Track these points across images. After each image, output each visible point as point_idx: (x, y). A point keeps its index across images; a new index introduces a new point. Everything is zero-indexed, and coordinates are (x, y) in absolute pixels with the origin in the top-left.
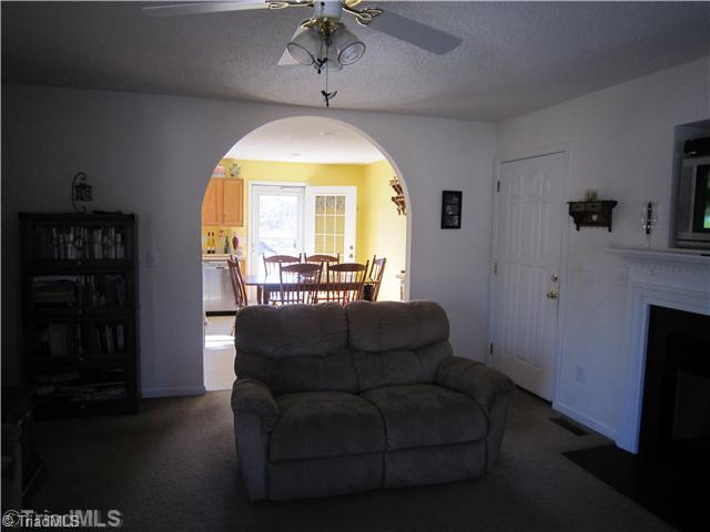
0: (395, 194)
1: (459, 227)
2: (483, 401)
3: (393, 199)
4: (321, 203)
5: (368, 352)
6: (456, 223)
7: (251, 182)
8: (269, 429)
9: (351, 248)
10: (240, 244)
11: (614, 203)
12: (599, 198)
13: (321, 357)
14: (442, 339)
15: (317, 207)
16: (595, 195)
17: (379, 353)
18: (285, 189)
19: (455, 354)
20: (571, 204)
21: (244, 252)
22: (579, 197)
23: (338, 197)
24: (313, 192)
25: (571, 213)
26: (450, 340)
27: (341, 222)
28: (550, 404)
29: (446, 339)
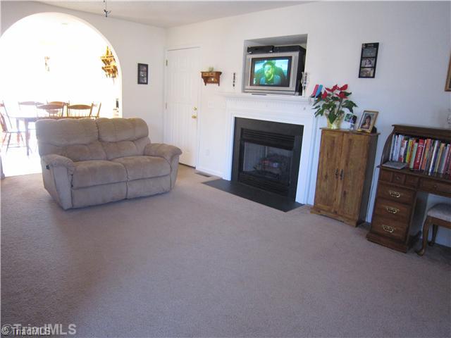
0: (104, 66)
1: (147, 83)
2: (168, 158)
3: (103, 68)
5: (110, 142)
6: (145, 81)
8: (72, 173)
11: (220, 73)
12: (215, 70)
13: (85, 145)
14: (145, 136)
16: (213, 68)
17: (116, 142)
19: (152, 142)
20: (202, 73)
22: (206, 70)
25: (203, 77)
26: (149, 136)
28: (195, 168)
29: (147, 135)
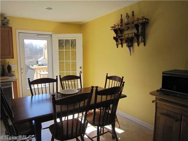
4: (61, 43)
7: (18, 31)
9: (81, 68)
10: (13, 69)
15: (59, 46)
18: (39, 36)
21: (16, 74)
23: (72, 40)
24: (57, 37)
27: (74, 54)
